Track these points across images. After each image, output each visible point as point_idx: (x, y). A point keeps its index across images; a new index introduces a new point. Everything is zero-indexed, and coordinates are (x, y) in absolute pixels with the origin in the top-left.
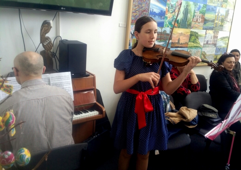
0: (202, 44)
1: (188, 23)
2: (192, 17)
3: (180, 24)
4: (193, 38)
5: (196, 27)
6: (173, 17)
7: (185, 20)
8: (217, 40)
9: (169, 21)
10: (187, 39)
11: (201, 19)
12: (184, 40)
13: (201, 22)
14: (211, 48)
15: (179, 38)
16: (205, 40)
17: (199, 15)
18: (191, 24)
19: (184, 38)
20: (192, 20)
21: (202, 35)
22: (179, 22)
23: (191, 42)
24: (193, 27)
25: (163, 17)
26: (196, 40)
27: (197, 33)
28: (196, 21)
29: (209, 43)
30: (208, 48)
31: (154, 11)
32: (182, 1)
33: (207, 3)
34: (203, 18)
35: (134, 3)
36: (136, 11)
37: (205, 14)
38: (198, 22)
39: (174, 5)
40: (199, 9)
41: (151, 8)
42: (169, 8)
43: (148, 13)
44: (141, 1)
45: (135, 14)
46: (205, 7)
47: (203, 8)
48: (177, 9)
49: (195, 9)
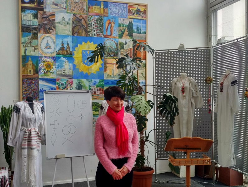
5: (95, 98)
11: (99, 92)
13: (100, 94)
17: (97, 88)
26: (98, 109)
27: (99, 103)
28: (93, 93)
31: (43, 89)
32: (73, 79)
33: (105, 79)
34: (102, 90)
35: (24, 85)
36: (26, 91)
37: (103, 87)
38: (96, 94)
39: (65, 84)
40: (95, 84)
41: (41, 87)
42: (59, 86)
43: (38, 91)
44: (30, 83)
45: (25, 93)
46: (102, 82)
47: (99, 83)
48: (68, 86)
49: (90, 85)
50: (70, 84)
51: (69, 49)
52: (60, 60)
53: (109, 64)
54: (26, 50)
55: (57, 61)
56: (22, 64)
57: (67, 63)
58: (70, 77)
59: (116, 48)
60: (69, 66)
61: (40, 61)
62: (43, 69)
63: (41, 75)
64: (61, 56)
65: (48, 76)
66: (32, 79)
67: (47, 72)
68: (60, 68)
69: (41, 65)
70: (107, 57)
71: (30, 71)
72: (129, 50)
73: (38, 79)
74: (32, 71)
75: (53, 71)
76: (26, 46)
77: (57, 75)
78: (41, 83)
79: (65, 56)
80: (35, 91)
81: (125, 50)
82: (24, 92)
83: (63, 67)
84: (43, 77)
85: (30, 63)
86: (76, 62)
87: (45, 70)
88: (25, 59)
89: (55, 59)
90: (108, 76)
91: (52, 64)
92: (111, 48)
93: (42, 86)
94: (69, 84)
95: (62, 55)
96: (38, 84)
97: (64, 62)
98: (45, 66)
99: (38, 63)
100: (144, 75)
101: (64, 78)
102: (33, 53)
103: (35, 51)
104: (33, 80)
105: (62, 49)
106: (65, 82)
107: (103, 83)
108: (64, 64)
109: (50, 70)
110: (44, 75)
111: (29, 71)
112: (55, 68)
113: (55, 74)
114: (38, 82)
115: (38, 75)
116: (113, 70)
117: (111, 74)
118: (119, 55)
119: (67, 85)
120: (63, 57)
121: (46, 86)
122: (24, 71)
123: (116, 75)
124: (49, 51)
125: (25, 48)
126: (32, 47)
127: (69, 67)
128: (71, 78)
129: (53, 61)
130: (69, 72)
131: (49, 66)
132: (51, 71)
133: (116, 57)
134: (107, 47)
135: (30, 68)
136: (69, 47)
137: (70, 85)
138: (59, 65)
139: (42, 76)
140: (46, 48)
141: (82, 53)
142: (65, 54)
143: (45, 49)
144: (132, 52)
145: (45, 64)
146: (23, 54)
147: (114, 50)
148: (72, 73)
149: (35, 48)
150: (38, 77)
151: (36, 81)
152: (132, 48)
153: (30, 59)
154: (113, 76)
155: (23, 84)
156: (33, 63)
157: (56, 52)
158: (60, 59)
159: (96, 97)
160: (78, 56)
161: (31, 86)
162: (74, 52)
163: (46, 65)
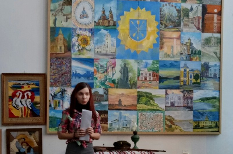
0: (163, 106)
1: (132, 83)
2: (137, 76)
3: (118, 83)
4: (144, 99)
5: (146, 87)
6: (106, 77)
7: (126, 79)
8: (192, 102)
9: (100, 82)
10: (133, 100)
11: (152, 77)
12: (129, 101)
13: (153, 80)
14: (182, 112)
15: (120, 100)
16: (167, 101)
17: (149, 73)
18: (136, 83)
19: (128, 99)
20: (136, 79)
21: (159, 96)
22: (116, 82)
23: (142, 104)
24: (140, 87)
25: (91, 78)
26: (149, 101)
27: (151, 94)
28: (144, 79)
29: (176, 105)
30: (176, 112)
31: (77, 73)
32: (117, 60)
33: (160, 59)
34: (156, 75)
35: (52, 67)
36: (54, 74)
37: (158, 71)
38: (147, 81)
39: (105, 66)
40: (146, 66)
41: (73, 70)
42: (97, 68)
43: (70, 74)
44: (60, 64)
45: (54, 77)
46: (157, 63)
47: (153, 65)
48: (110, 69)
49: (140, 67)
50: (113, 66)
51: (112, 18)
52: (100, 34)
53: (166, 38)
54: (56, 19)
55: (95, 35)
56: (51, 38)
57: (109, 38)
58: (112, 57)
59: (178, 16)
60: (112, 41)
61: (74, 35)
62: (77, 45)
63: (74, 53)
64: (101, 27)
65: (83, 55)
66: (63, 59)
67: (82, 49)
68: (99, 44)
69: (75, 40)
70: (164, 29)
71: (61, 48)
72: (197, 18)
73: (70, 59)
74: (63, 48)
75: (90, 48)
76: (56, 15)
77: (95, 53)
78: (74, 64)
79: (106, 28)
80: (66, 75)
81: (190, 19)
82: (52, 75)
83: (104, 43)
84: (77, 57)
85: (61, 37)
86: (121, 36)
87: (79, 47)
88: (54, 32)
89: (93, 32)
90: (165, 55)
91: (89, 39)
92: (171, 16)
93: (76, 68)
94: (111, 65)
95: (103, 26)
96: (71, 66)
97: (105, 35)
98: (80, 42)
99: (70, 37)
100: (218, 55)
101: (105, 57)
102: (65, 24)
103: (67, 21)
104: (65, 60)
105: (103, 18)
106: (106, 62)
107: (158, 66)
108: (105, 39)
109: (86, 47)
110: (78, 53)
111: (59, 48)
112: (93, 44)
113: (92, 53)
114: (70, 62)
115: (71, 54)
116: (173, 47)
117: (169, 53)
118: (182, 26)
119: (108, 67)
120: (104, 29)
121: (81, 68)
122: (52, 48)
123: (176, 55)
124: (85, 20)
125: (54, 18)
126: (64, 15)
127: (112, 43)
128: (114, 58)
129: (90, 34)
130: (111, 49)
131: (85, 41)
132: (88, 48)
133: (178, 28)
134: (165, 14)
135: (61, 44)
136: (112, 16)
137: (113, 68)
138: (98, 40)
139: (76, 55)
140: (82, 17)
141: (130, 24)
142: (107, 25)
143: (80, 18)
144: (201, 21)
145: (80, 38)
146: (52, 25)
147: (174, 19)
148: (116, 51)
149: (68, 17)
150: (71, 56)
151: (68, 62)
152: (201, 16)
153: (61, 32)
154: (172, 55)
155: (51, 65)
156: (64, 37)
157: (95, 22)
158: (100, 32)
159: (147, 85)
160: (123, 27)
161: (60, 68)
162: (118, 22)
163: (81, 40)
